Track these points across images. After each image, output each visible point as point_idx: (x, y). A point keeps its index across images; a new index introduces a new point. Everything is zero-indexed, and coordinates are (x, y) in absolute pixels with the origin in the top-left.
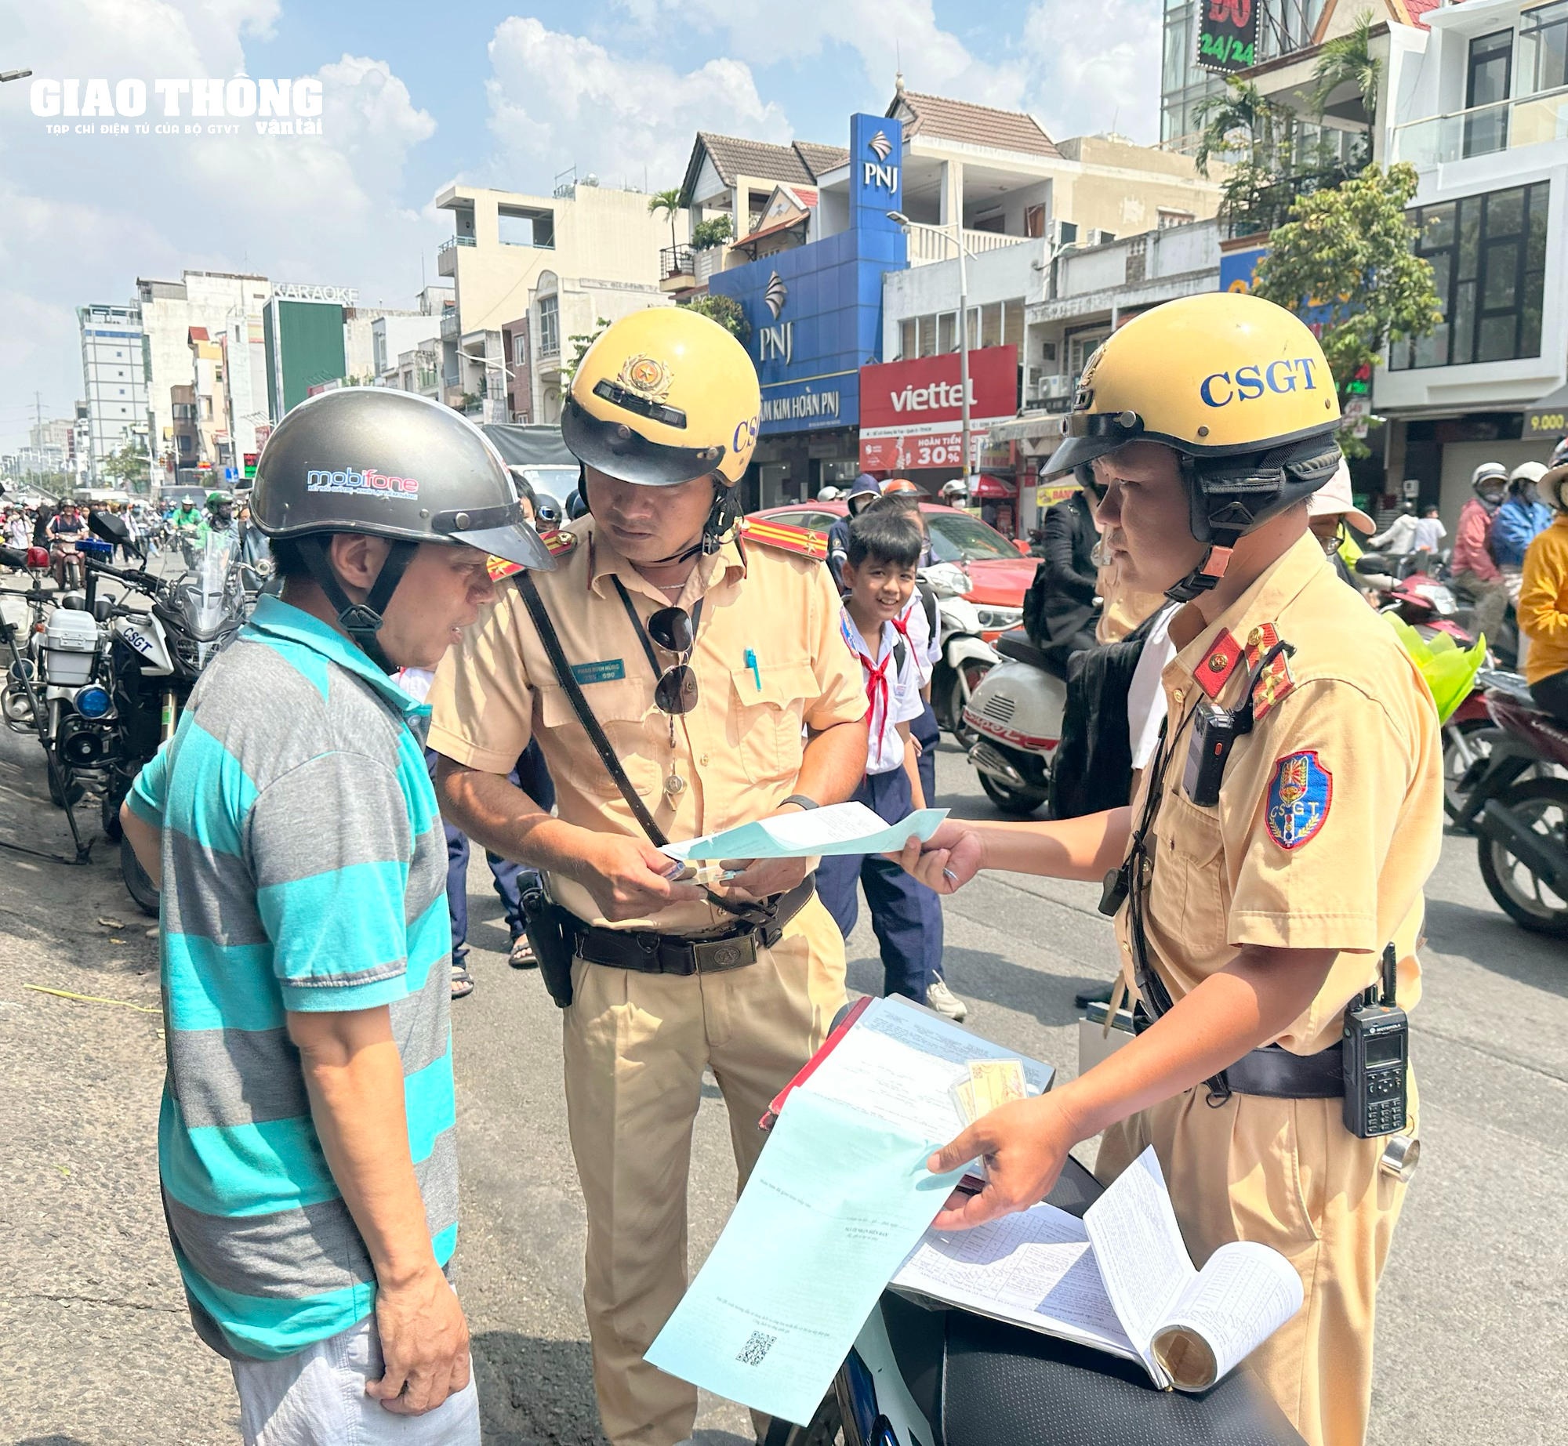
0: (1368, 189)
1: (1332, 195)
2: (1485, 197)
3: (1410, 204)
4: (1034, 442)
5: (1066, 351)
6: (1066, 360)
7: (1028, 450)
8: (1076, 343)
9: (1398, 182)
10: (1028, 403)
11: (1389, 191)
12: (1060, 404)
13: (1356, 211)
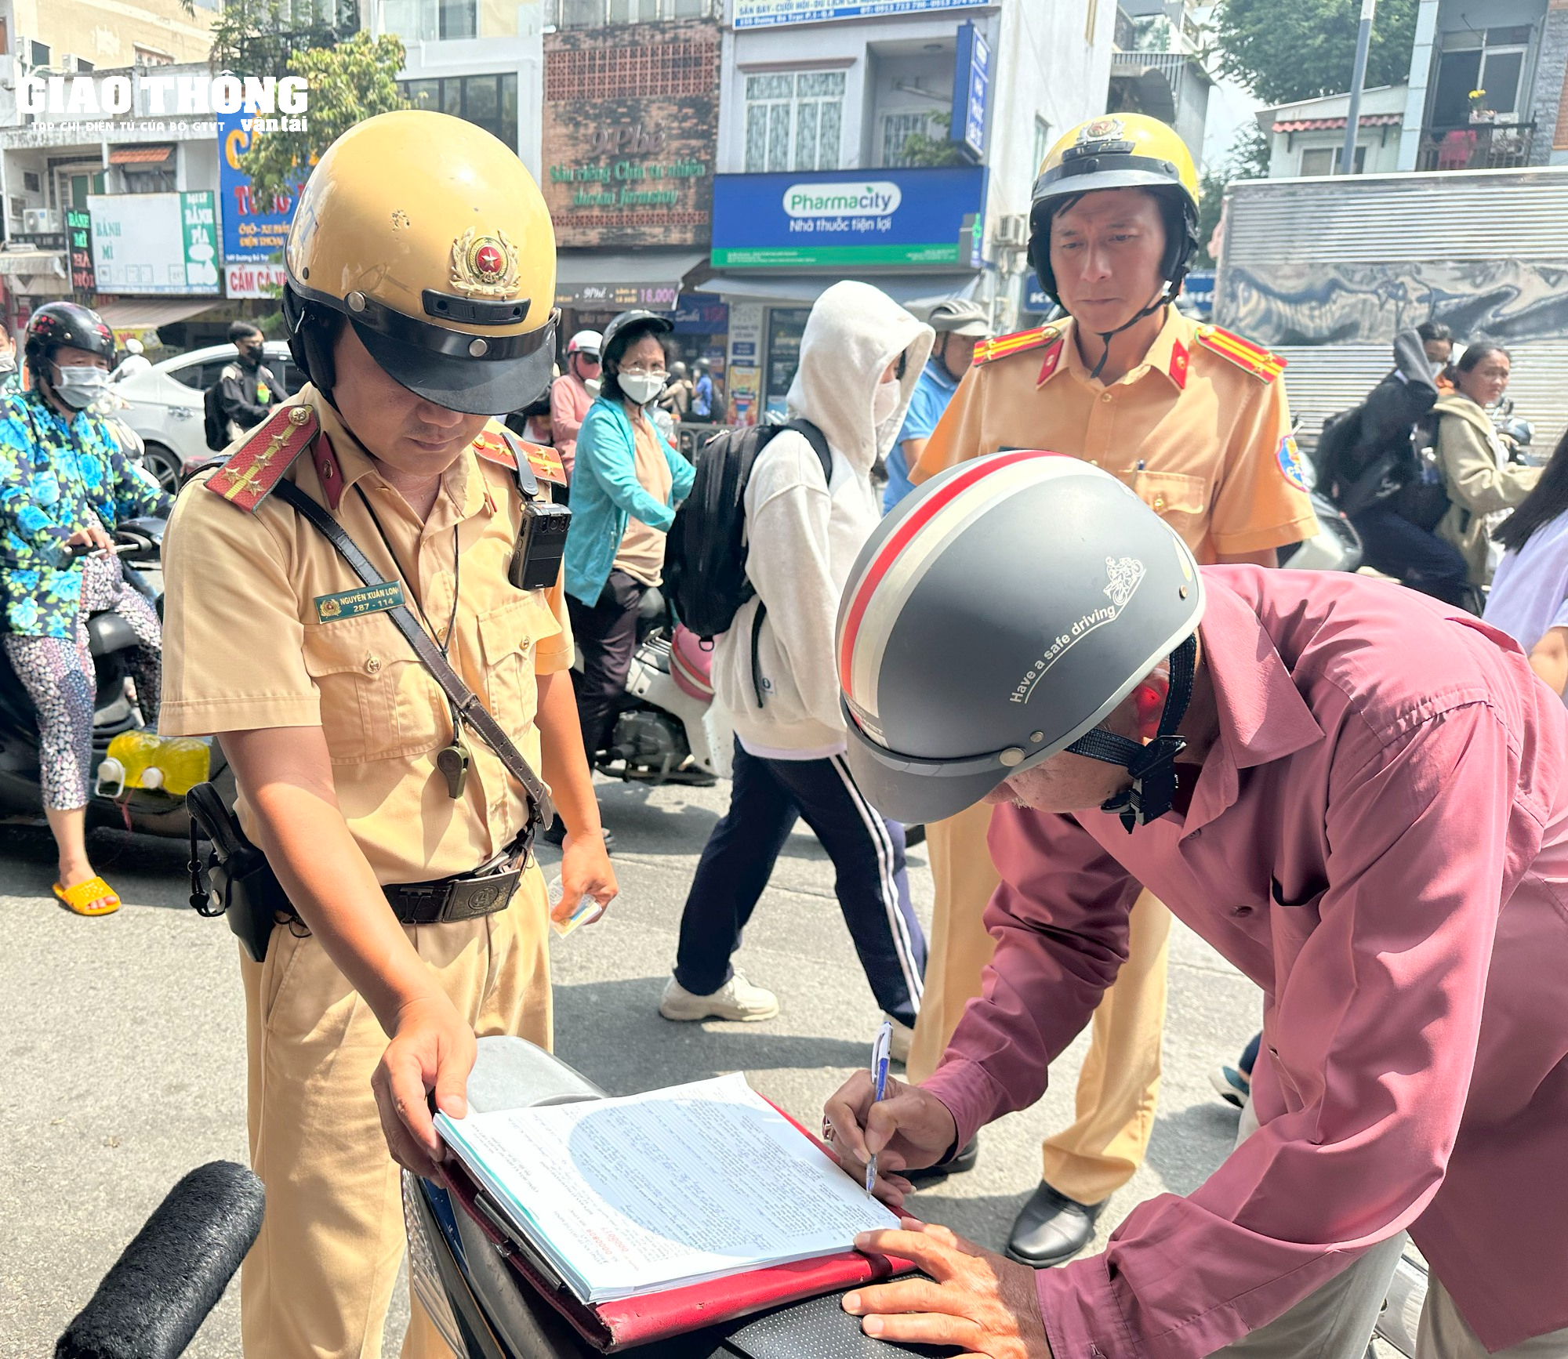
0: (362, 54)
1: (327, 55)
2: (464, 79)
3: (400, 76)
4: (25, 279)
5: (52, 183)
6: (52, 193)
7: (18, 288)
8: (62, 175)
9: (387, 52)
10: (13, 236)
11: (380, 59)
12: (50, 241)
13: (352, 75)
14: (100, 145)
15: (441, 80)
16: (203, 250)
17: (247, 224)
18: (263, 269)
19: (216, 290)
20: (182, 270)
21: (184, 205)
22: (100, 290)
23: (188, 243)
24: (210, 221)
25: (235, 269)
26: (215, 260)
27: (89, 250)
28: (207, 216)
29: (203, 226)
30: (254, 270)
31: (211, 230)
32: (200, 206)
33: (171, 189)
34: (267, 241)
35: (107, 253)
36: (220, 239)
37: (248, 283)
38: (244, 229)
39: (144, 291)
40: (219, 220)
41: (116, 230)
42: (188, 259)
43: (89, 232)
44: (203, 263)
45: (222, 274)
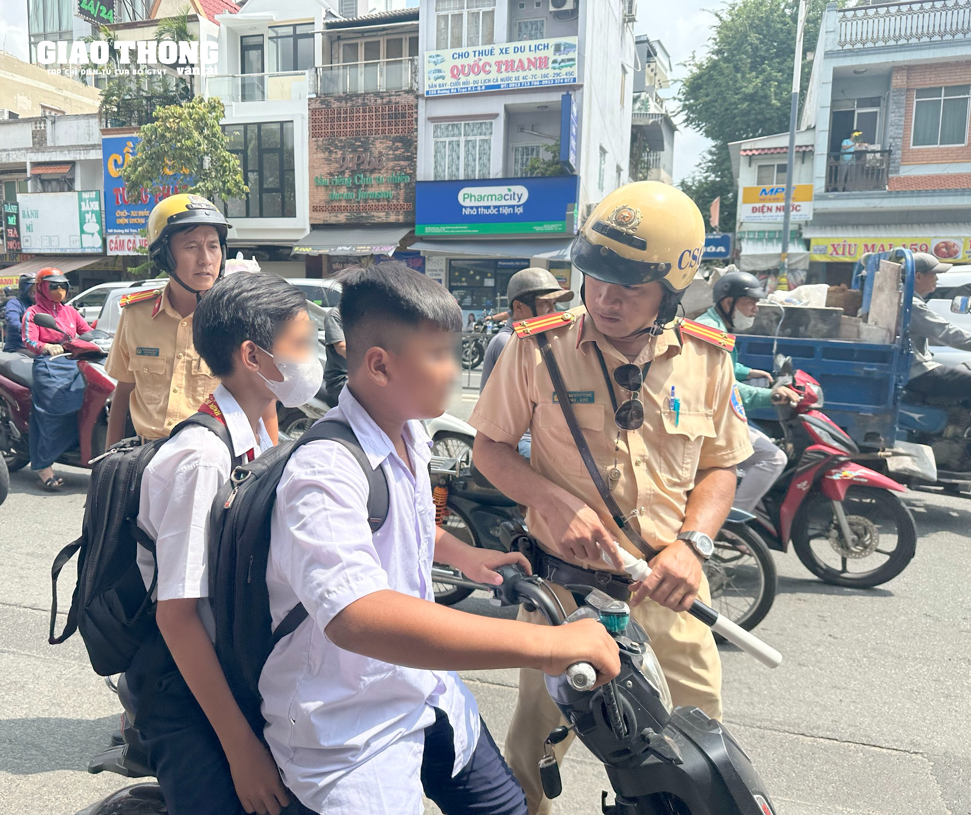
2: (259, 125)
3: (222, 122)
9: (214, 108)
13: (195, 120)
14: (25, 163)
15: (246, 125)
16: (92, 226)
17: (121, 211)
18: (132, 238)
19: (100, 251)
20: (78, 238)
21: (81, 199)
22: (24, 251)
23: (82, 222)
24: (98, 209)
25: (113, 238)
26: (100, 233)
27: (17, 227)
28: (95, 206)
29: (93, 212)
30: (126, 238)
31: (98, 214)
32: (91, 200)
33: (71, 189)
34: (134, 221)
35: (29, 228)
36: (104, 220)
37: (121, 245)
38: (119, 213)
39: (53, 252)
40: (103, 208)
41: (36, 214)
42: (82, 232)
43: (17, 215)
44: (93, 234)
45: (104, 241)
